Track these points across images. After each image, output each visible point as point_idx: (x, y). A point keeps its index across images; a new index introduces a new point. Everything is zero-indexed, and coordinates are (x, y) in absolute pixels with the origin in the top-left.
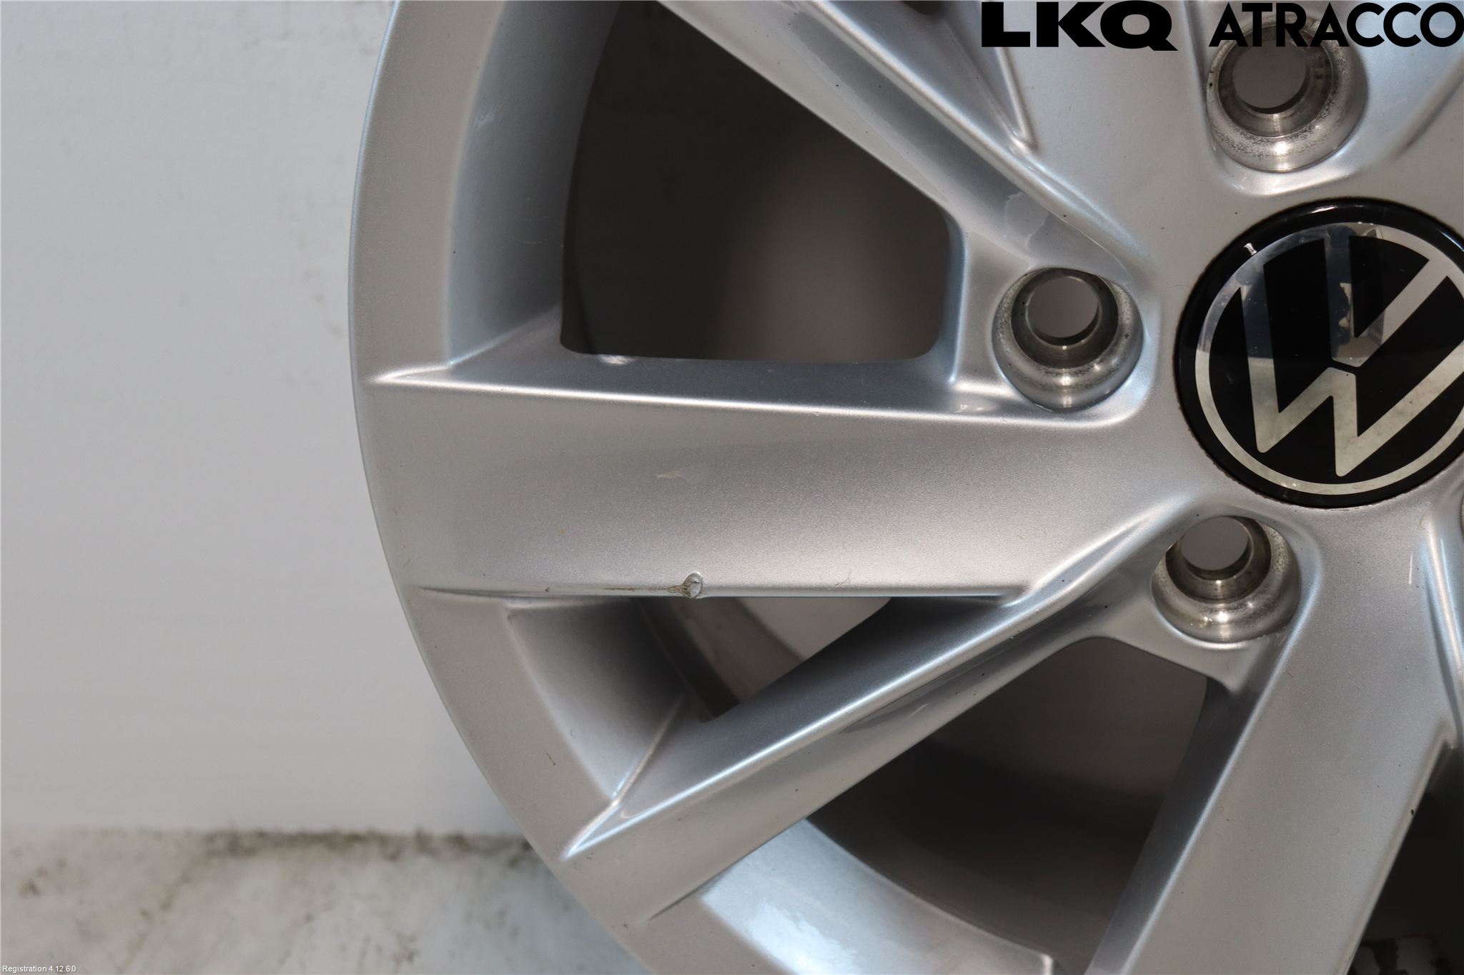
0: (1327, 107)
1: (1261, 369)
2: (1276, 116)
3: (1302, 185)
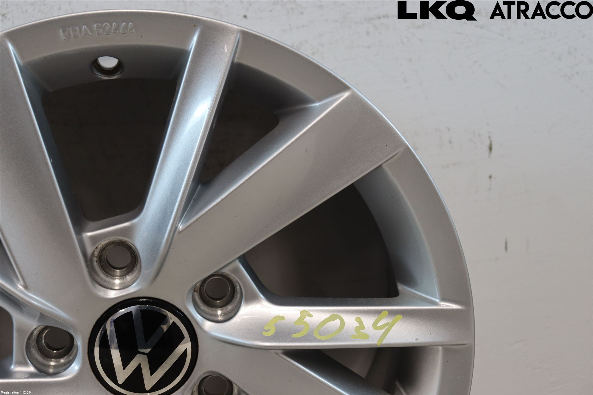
0: (136, 267)
1: (116, 355)
2: (118, 270)
3: (124, 294)
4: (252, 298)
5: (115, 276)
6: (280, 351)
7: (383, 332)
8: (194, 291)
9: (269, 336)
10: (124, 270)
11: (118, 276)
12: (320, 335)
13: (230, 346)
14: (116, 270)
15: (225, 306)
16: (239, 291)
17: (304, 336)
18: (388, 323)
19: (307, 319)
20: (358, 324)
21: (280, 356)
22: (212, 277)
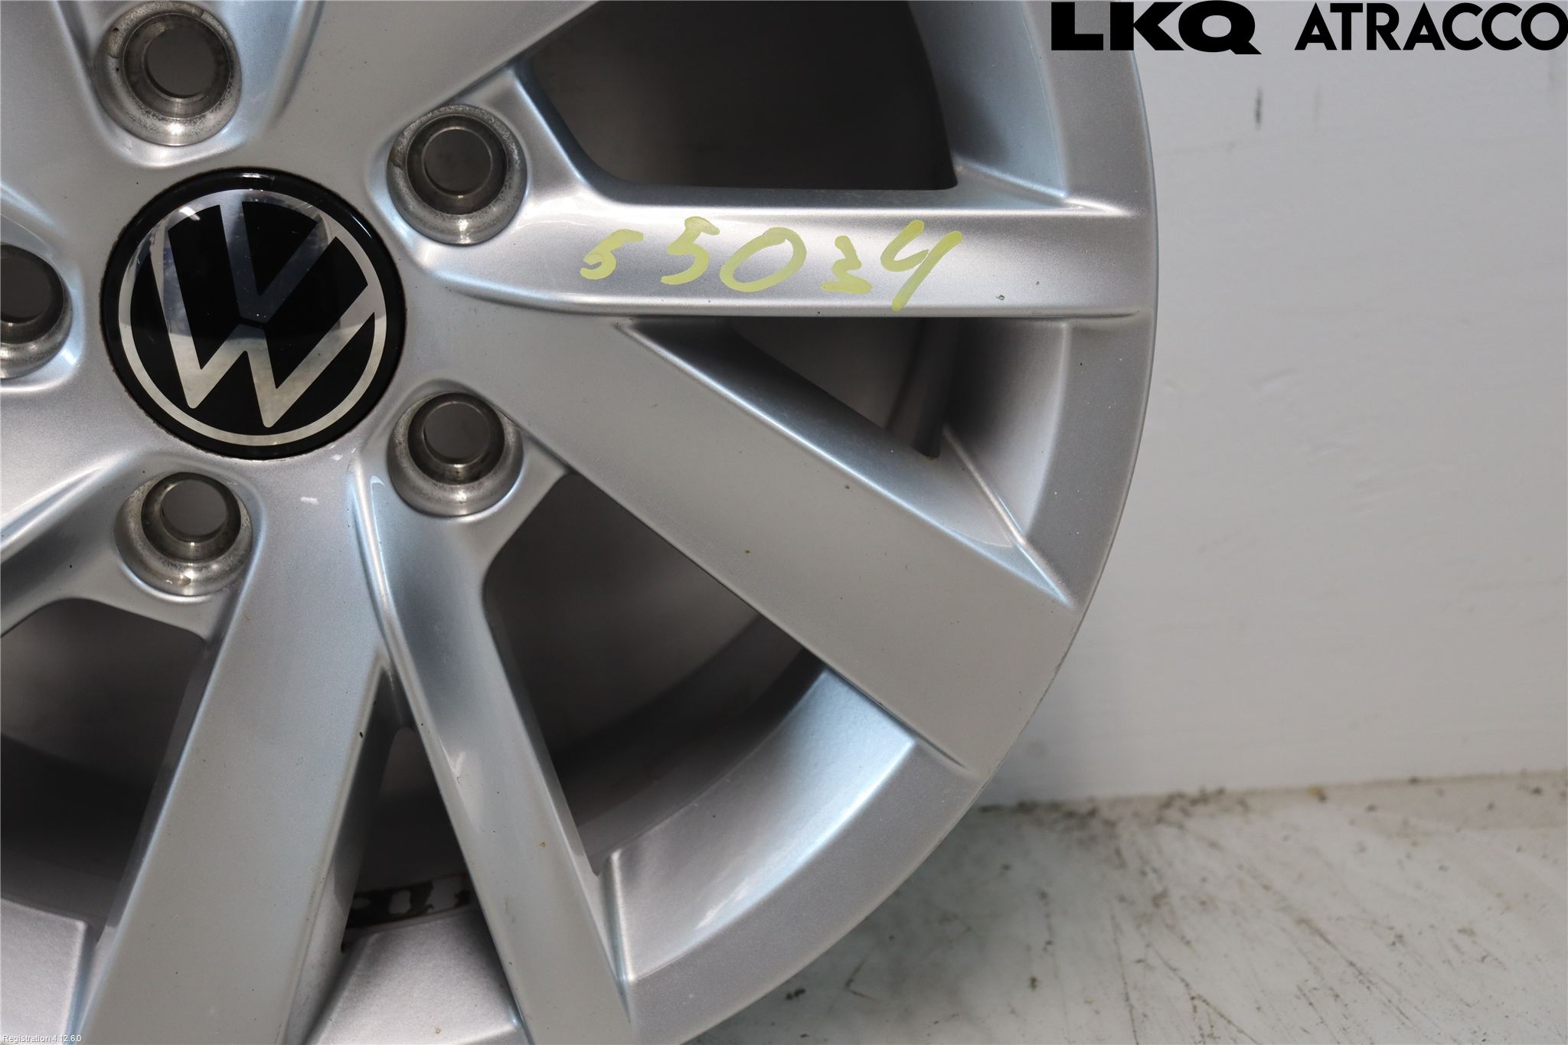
3: (196, 157)
4: (552, 180)
5: (171, 114)
6: (628, 322)
7: (910, 276)
8: (392, 161)
9: (598, 280)
10: (195, 99)
11: (178, 115)
12: (737, 279)
13: (493, 307)
14: (173, 99)
15: (479, 209)
16: (517, 166)
17: (693, 281)
18: (924, 253)
19: (704, 238)
20: (842, 254)
21: (627, 335)
22: (442, 128)
